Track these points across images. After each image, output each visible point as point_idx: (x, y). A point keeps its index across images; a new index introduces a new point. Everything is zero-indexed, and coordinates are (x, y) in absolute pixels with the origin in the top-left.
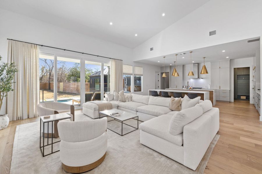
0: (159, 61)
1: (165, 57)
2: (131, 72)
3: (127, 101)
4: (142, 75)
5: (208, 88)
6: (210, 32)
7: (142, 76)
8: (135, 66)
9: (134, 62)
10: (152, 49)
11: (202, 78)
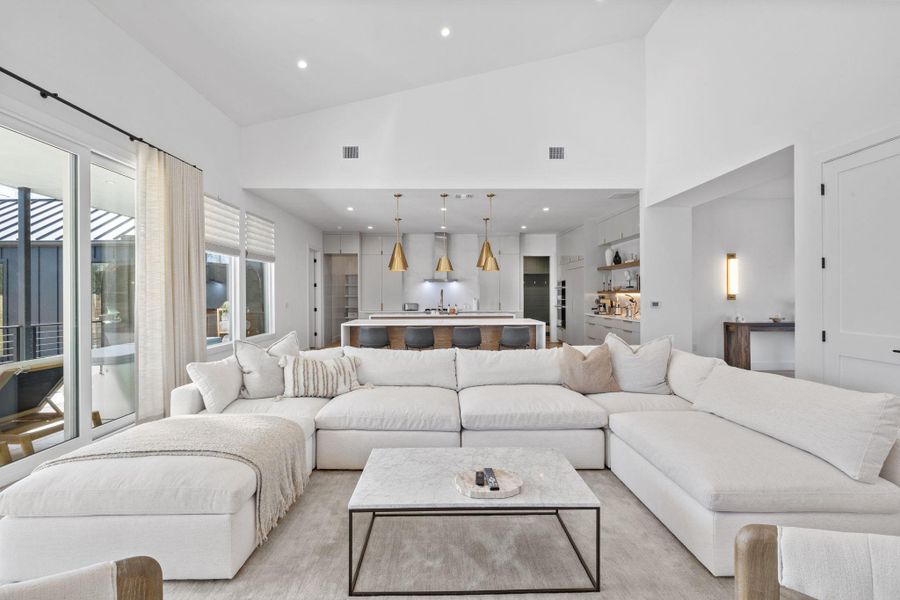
0: (350, 209)
1: (400, 196)
2: (233, 240)
3: (342, 388)
4: (271, 259)
5: (471, 308)
6: (551, 149)
7: (273, 264)
8: (247, 213)
9: (245, 190)
10: (351, 152)
11: (456, 280)
